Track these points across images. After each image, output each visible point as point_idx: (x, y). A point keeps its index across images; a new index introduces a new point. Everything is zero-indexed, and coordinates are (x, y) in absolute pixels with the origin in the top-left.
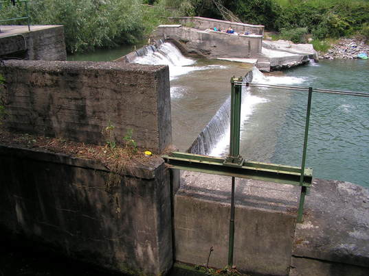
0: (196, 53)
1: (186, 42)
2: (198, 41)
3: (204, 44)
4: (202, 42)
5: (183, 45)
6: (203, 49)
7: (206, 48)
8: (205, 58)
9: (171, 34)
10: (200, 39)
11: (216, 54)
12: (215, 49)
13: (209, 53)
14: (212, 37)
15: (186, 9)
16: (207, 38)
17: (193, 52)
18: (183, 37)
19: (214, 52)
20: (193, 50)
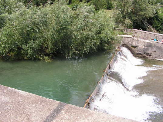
0: (141, 54)
1: (135, 47)
2: (144, 47)
3: (147, 49)
4: (146, 48)
5: (133, 49)
6: (146, 52)
7: (149, 52)
8: (148, 58)
9: (126, 42)
10: (145, 46)
11: (155, 56)
12: (154, 53)
13: (150, 55)
14: (153, 45)
15: (127, 24)
16: (150, 46)
17: (139, 54)
18: (134, 44)
19: (154, 55)
20: (140, 52)
